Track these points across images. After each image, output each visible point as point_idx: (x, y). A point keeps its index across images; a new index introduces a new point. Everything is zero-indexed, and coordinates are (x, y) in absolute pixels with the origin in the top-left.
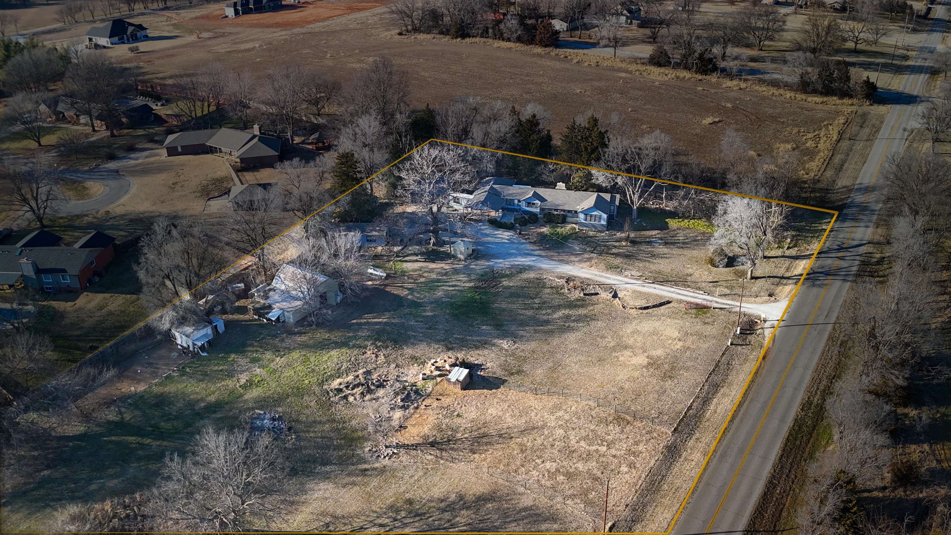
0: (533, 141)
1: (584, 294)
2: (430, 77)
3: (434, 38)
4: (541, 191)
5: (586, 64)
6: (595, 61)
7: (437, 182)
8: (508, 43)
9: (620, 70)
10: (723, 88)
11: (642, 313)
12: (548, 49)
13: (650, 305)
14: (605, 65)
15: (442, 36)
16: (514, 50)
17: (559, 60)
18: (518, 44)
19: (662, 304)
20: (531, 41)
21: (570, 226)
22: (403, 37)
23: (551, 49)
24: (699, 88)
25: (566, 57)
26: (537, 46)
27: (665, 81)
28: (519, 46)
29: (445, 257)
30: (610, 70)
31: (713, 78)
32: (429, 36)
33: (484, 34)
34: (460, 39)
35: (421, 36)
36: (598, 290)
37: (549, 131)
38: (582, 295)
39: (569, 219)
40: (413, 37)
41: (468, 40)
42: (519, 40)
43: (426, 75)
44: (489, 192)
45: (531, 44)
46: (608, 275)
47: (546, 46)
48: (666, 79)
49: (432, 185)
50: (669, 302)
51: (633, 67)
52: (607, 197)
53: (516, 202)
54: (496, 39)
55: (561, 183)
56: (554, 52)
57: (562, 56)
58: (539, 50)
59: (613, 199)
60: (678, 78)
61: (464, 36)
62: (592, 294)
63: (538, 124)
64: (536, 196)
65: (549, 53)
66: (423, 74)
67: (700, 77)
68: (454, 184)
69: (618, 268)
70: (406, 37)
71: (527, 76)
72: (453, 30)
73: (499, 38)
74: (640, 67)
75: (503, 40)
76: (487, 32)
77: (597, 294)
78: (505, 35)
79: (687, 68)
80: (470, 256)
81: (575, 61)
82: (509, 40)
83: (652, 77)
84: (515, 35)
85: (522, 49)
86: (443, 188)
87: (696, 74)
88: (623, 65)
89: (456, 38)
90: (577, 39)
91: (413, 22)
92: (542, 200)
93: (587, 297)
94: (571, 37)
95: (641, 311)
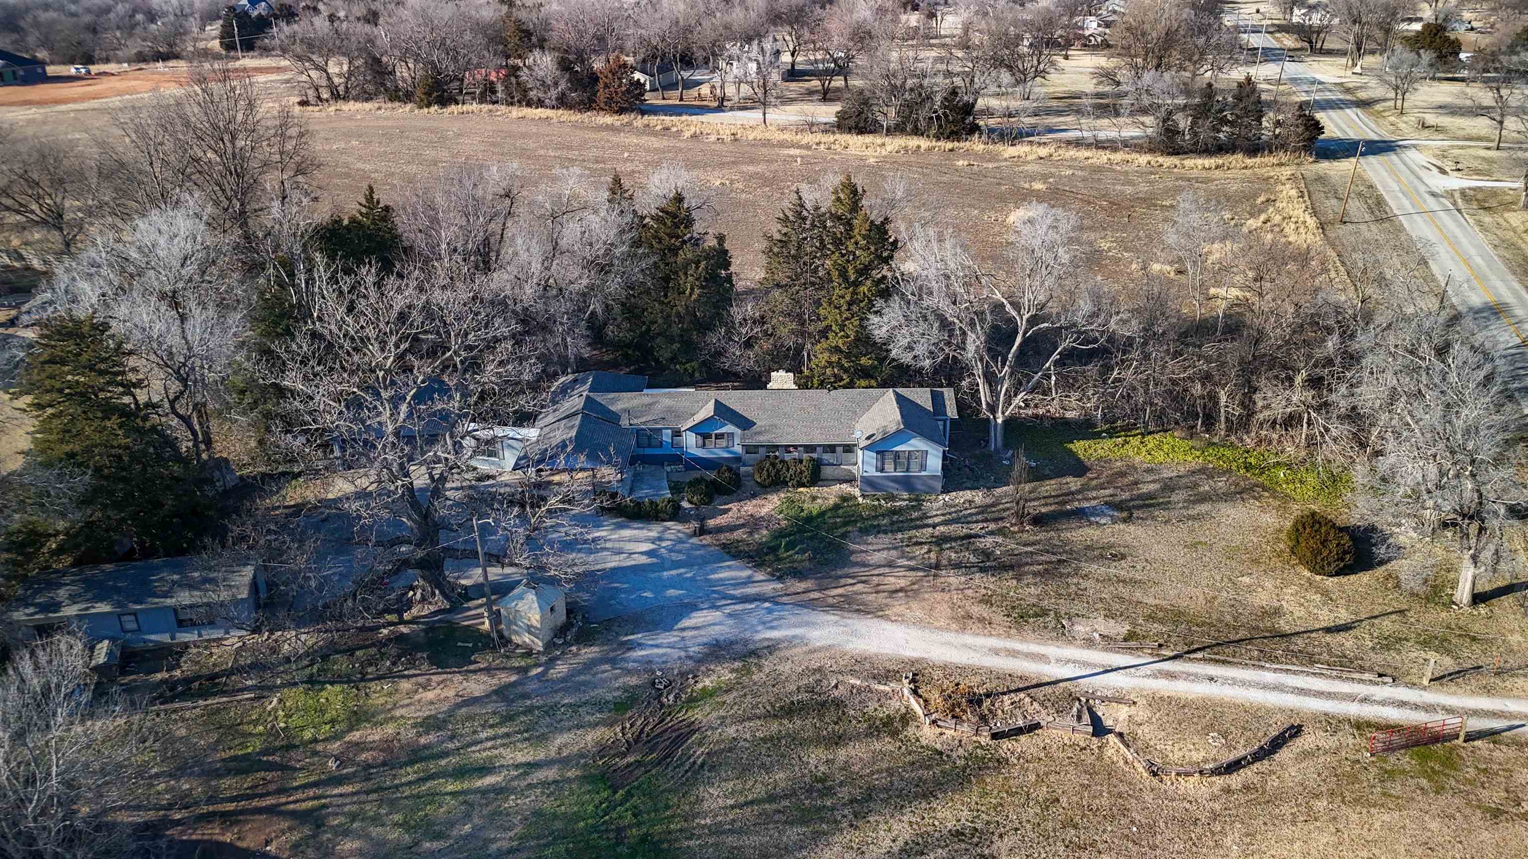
0: (686, 266)
1: (995, 736)
2: (376, 171)
3: (379, 108)
4: (735, 399)
5: (713, 138)
6: (728, 132)
7: (422, 396)
8: (540, 110)
9: (782, 144)
10: (1006, 160)
11: (1227, 790)
12: (625, 118)
13: (1240, 752)
14: (751, 138)
15: (397, 104)
16: (555, 120)
17: (655, 134)
18: (560, 112)
19: (1277, 744)
20: (588, 105)
21: (837, 488)
22: (310, 108)
23: (632, 116)
24: (960, 163)
25: (668, 129)
26: (602, 113)
27: (885, 157)
28: (563, 115)
29: (474, 650)
30: (764, 145)
31: (976, 144)
32: (368, 106)
33: (487, 94)
34: (436, 107)
35: (352, 106)
36: (1036, 712)
37: (721, 239)
38: (985, 739)
39: (827, 471)
40: (333, 108)
41: (453, 108)
42: (562, 102)
43: (368, 167)
44: (585, 417)
45: (588, 110)
46: (1034, 648)
47: (621, 111)
48: (884, 153)
49: (404, 408)
50: (1295, 731)
51: (808, 138)
52: (921, 396)
53: (667, 436)
54: (512, 104)
55: (782, 373)
56: (640, 121)
57: (659, 127)
58: (608, 119)
59: (937, 399)
60: (906, 149)
61: (444, 101)
62: (1020, 731)
63: (689, 222)
64: (723, 412)
65: (630, 124)
66: (359, 165)
67: (949, 145)
68: (482, 398)
69: (1044, 613)
70: (317, 108)
71: (597, 162)
72: (419, 93)
73: (519, 102)
74: (819, 137)
75: (529, 105)
76: (494, 92)
77: (1034, 727)
78: (532, 94)
79: (916, 132)
80: (561, 631)
81: (687, 134)
82: (540, 103)
83: (852, 151)
84: (553, 93)
85: (573, 118)
86: (444, 416)
87: (939, 139)
88: (787, 136)
89: (429, 106)
90: (678, 102)
91: (329, 78)
92: (745, 424)
93: (1006, 744)
94: (664, 99)
95: (1219, 781)
